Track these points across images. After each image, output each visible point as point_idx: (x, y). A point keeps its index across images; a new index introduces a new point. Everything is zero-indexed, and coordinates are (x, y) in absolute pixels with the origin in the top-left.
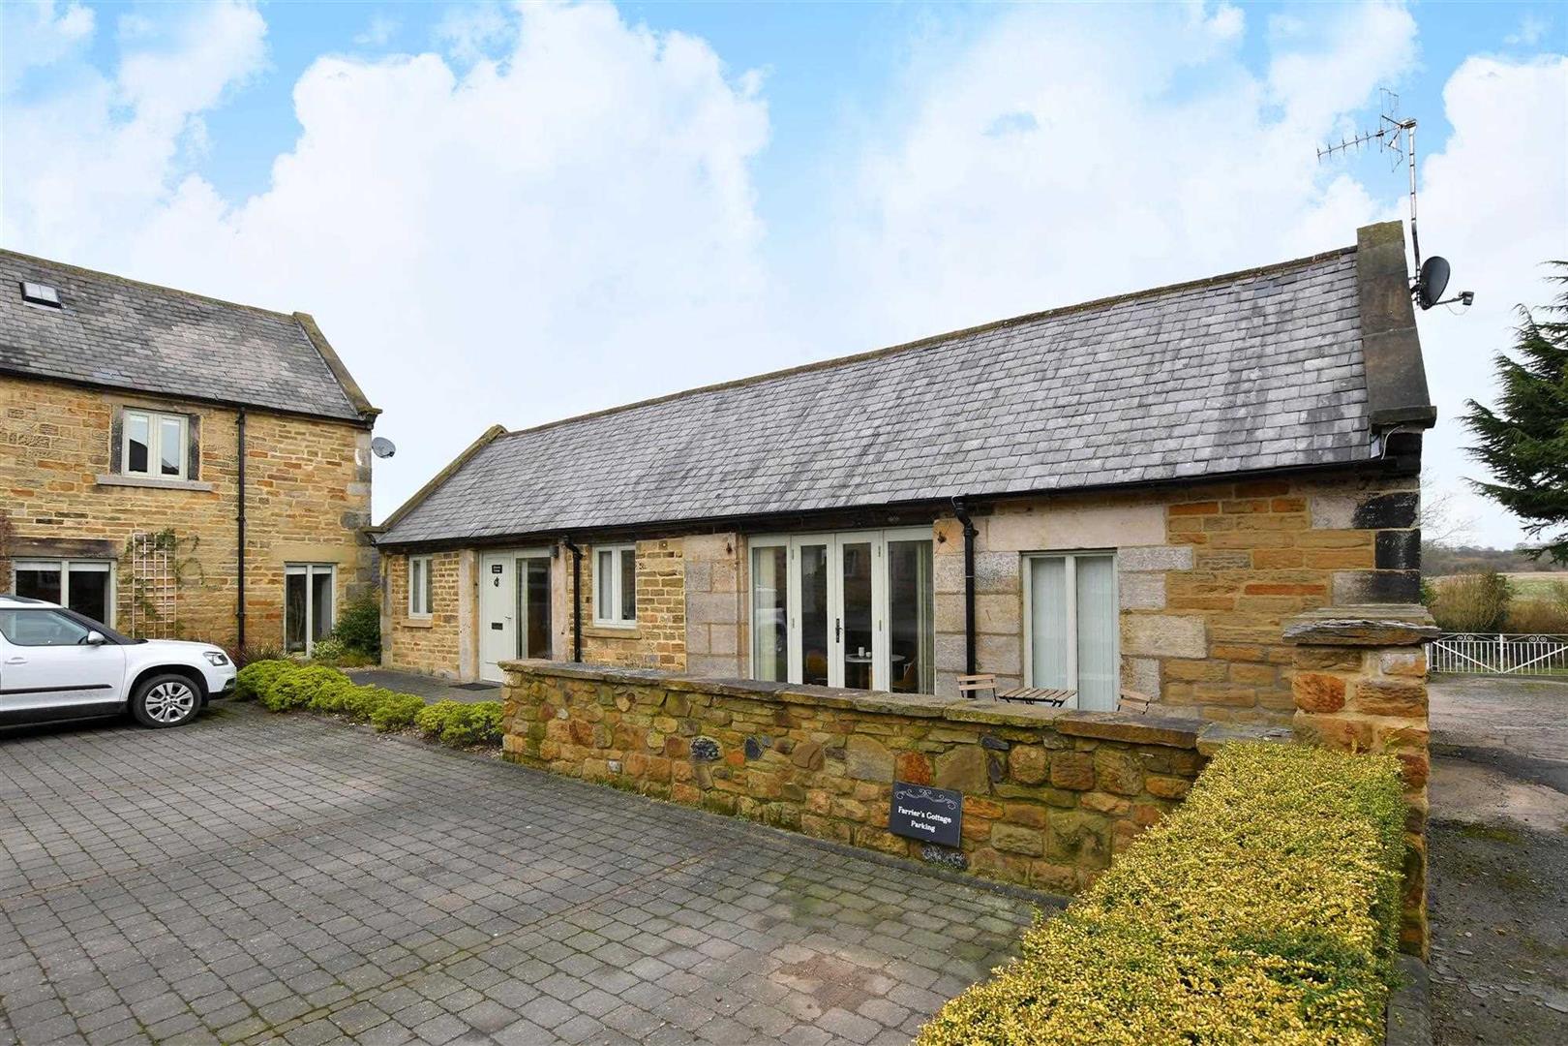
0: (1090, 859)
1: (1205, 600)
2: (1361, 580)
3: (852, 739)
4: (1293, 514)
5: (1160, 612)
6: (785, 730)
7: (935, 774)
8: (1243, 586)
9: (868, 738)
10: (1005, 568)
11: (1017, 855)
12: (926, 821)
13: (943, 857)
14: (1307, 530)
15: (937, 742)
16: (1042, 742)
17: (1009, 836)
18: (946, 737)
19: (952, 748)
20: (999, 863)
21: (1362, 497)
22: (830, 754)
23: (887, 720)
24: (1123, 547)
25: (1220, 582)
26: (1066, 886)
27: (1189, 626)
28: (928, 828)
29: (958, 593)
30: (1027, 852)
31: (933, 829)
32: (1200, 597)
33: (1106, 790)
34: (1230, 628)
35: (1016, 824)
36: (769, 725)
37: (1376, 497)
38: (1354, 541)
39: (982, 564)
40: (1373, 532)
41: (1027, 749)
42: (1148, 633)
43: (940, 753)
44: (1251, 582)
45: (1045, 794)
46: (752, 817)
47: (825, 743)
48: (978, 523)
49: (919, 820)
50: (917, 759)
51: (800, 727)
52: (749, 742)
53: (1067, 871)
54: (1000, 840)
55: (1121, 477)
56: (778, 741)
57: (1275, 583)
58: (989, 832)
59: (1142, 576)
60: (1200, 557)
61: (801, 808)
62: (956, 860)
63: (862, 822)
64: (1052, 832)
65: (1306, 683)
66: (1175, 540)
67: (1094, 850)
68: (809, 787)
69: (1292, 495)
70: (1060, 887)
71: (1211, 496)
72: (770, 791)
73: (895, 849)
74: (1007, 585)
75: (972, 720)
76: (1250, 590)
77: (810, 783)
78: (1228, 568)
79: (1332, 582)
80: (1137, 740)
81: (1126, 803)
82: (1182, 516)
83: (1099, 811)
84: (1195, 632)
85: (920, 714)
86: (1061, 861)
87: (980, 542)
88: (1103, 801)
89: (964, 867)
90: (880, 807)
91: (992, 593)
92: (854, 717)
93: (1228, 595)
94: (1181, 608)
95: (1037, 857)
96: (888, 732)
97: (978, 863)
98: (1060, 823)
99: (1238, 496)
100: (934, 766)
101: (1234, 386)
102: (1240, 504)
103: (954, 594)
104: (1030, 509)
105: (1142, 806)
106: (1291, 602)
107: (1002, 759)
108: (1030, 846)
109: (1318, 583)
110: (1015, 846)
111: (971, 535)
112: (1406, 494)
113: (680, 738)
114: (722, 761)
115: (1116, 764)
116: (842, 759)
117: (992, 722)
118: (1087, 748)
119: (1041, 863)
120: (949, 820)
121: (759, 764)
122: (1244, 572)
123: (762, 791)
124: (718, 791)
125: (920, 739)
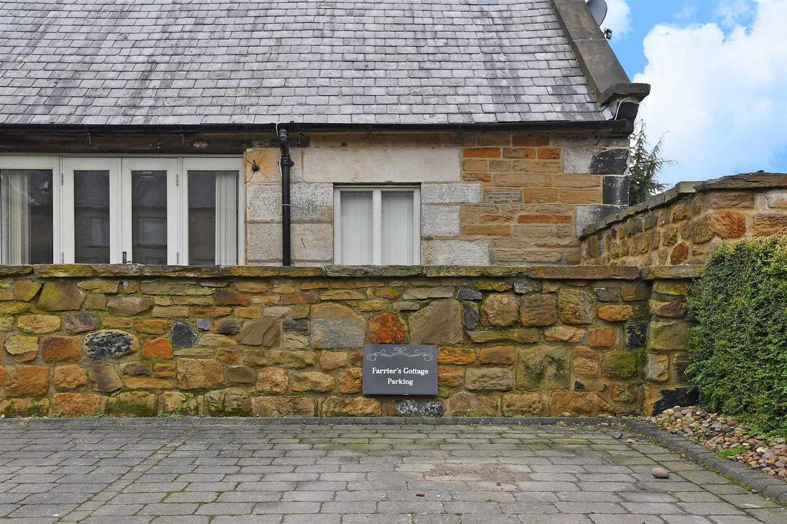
0: (553, 384)
1: (489, 228)
2: (594, 213)
3: (316, 308)
4: (552, 160)
5: (455, 238)
6: (229, 309)
7: (409, 332)
8: (517, 216)
9: (337, 305)
10: (320, 198)
11: (488, 392)
12: (403, 376)
13: (419, 408)
14: (560, 174)
15: (413, 300)
16: (513, 288)
17: (483, 376)
18: (422, 294)
19: (427, 304)
20: (474, 402)
21: (596, 151)
22: (288, 327)
23: (359, 284)
24: (426, 183)
25: (501, 213)
26: (534, 409)
27: (477, 249)
28: (405, 382)
29: (272, 221)
30: (499, 387)
31: (411, 383)
32: (485, 225)
33: (568, 323)
34: (506, 250)
35: (488, 365)
36: (208, 306)
37: (605, 151)
38: (589, 183)
39: (297, 194)
40: (602, 177)
41: (499, 296)
42: (446, 256)
43: (415, 311)
44: (523, 213)
45: (515, 334)
46: (184, 412)
47: (283, 316)
48: (294, 154)
49: (395, 377)
50: (393, 319)
51: (249, 304)
52: (178, 328)
53: (534, 396)
54: (474, 382)
55: (428, 120)
56: (218, 323)
57: (538, 214)
58: (463, 377)
59: (441, 208)
60: (486, 192)
61: (253, 390)
62: (432, 408)
63: (326, 393)
64: (521, 366)
65: (723, 218)
66: (467, 178)
67: (555, 375)
68: (263, 366)
69: (551, 146)
70: (529, 412)
71: (494, 143)
72: (209, 377)
73: (369, 411)
74: (322, 214)
75: (453, 274)
76: (522, 219)
77: (264, 361)
78: (507, 202)
79: (576, 213)
80: (595, 277)
81: (583, 331)
82: (473, 158)
83: (562, 341)
84: (482, 254)
85: (399, 274)
86: (528, 390)
87: (296, 172)
88: (563, 332)
89: (440, 412)
90: (349, 373)
91: (306, 222)
92: (321, 285)
93: (507, 224)
94: (471, 234)
95: (508, 390)
96: (360, 296)
97: (453, 406)
98: (528, 356)
99: (515, 144)
100: (408, 325)
101: (490, 64)
102: (515, 150)
103: (267, 223)
104: (344, 145)
105: (596, 331)
106: (549, 228)
107: (476, 309)
108: (501, 382)
109: (567, 214)
110: (489, 384)
111: (287, 165)
112: (622, 150)
113: (67, 337)
114: (137, 355)
115: (575, 299)
116: (305, 332)
117: (471, 274)
118: (553, 288)
119: (511, 395)
120: (427, 372)
121: (193, 351)
122: (518, 206)
123: (199, 380)
124: (131, 390)
125: (395, 299)
